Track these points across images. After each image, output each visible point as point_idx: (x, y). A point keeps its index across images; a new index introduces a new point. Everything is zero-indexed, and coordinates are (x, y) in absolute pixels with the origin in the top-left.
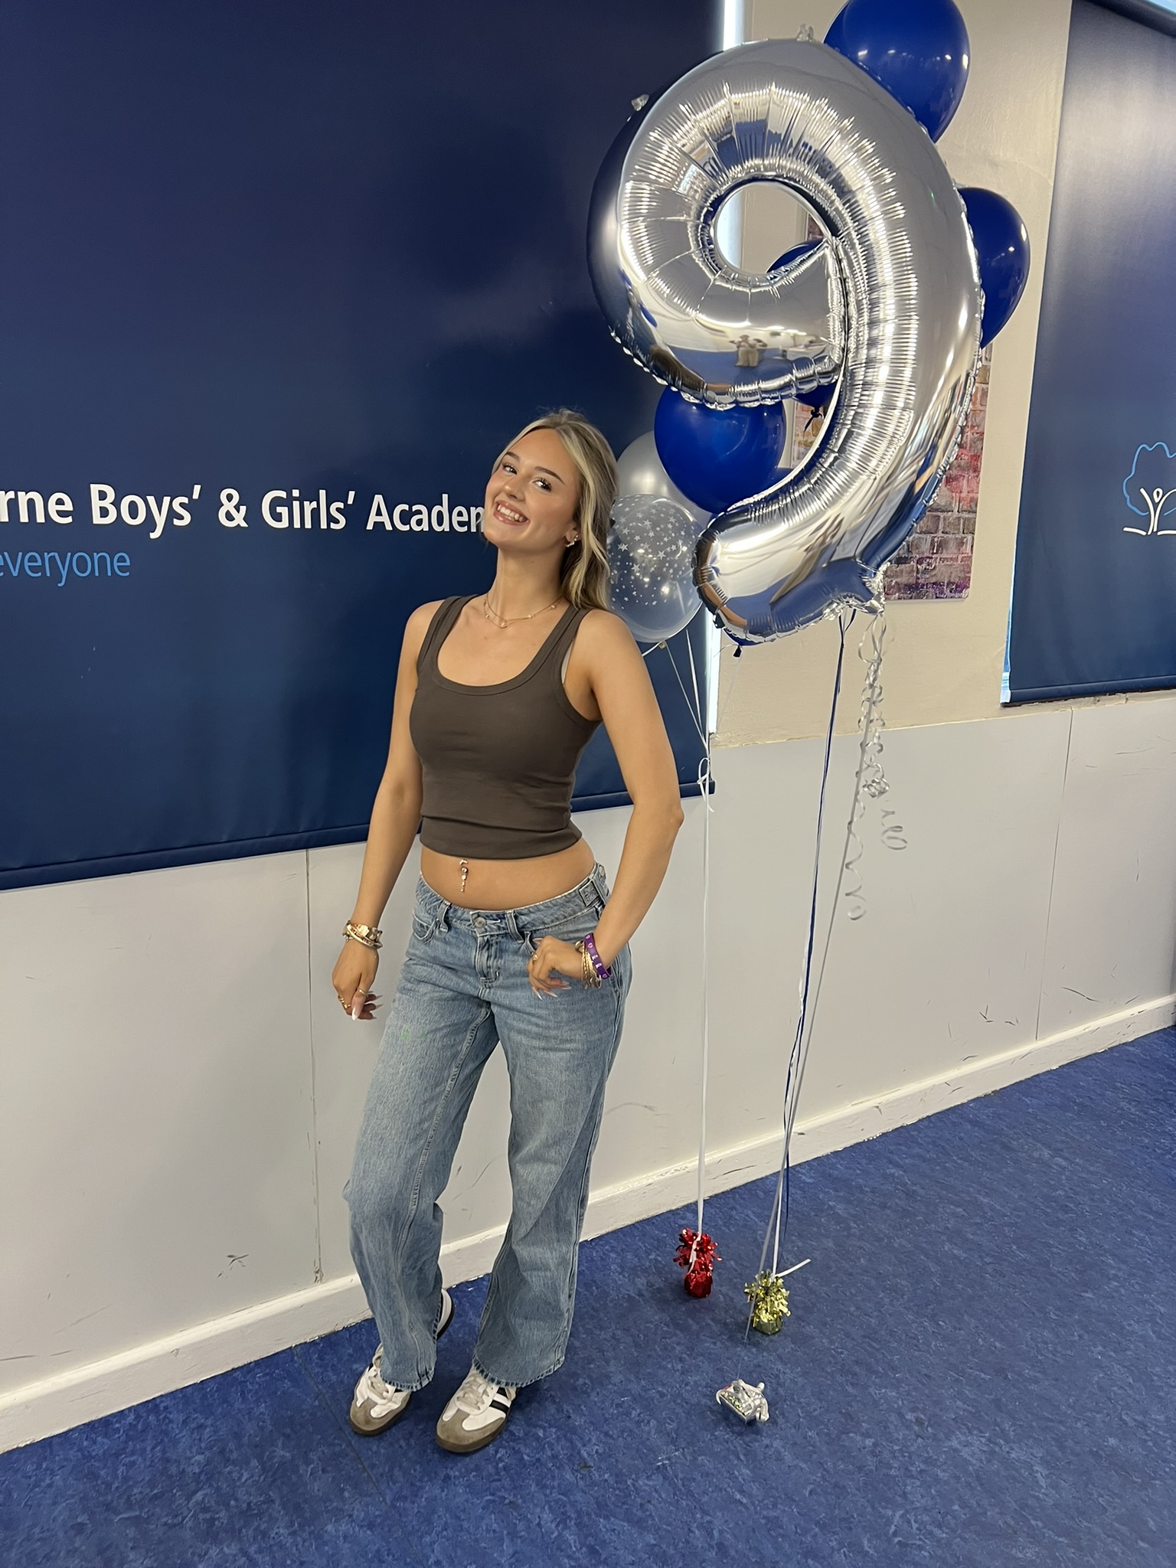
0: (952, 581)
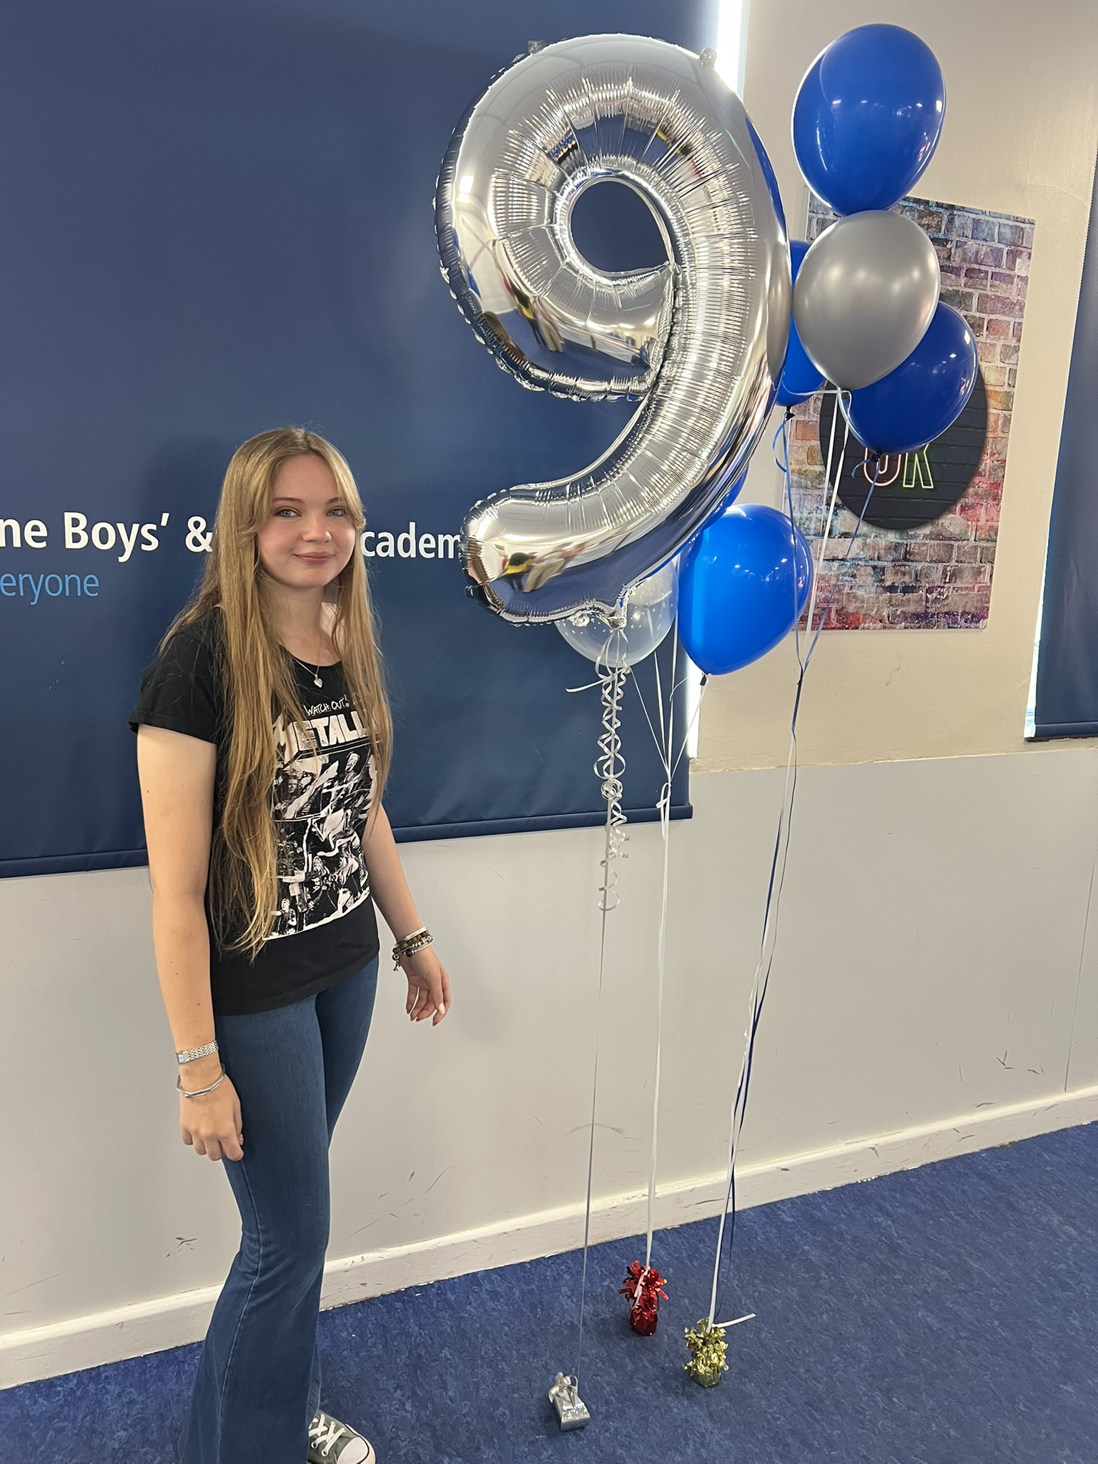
0: (967, 611)
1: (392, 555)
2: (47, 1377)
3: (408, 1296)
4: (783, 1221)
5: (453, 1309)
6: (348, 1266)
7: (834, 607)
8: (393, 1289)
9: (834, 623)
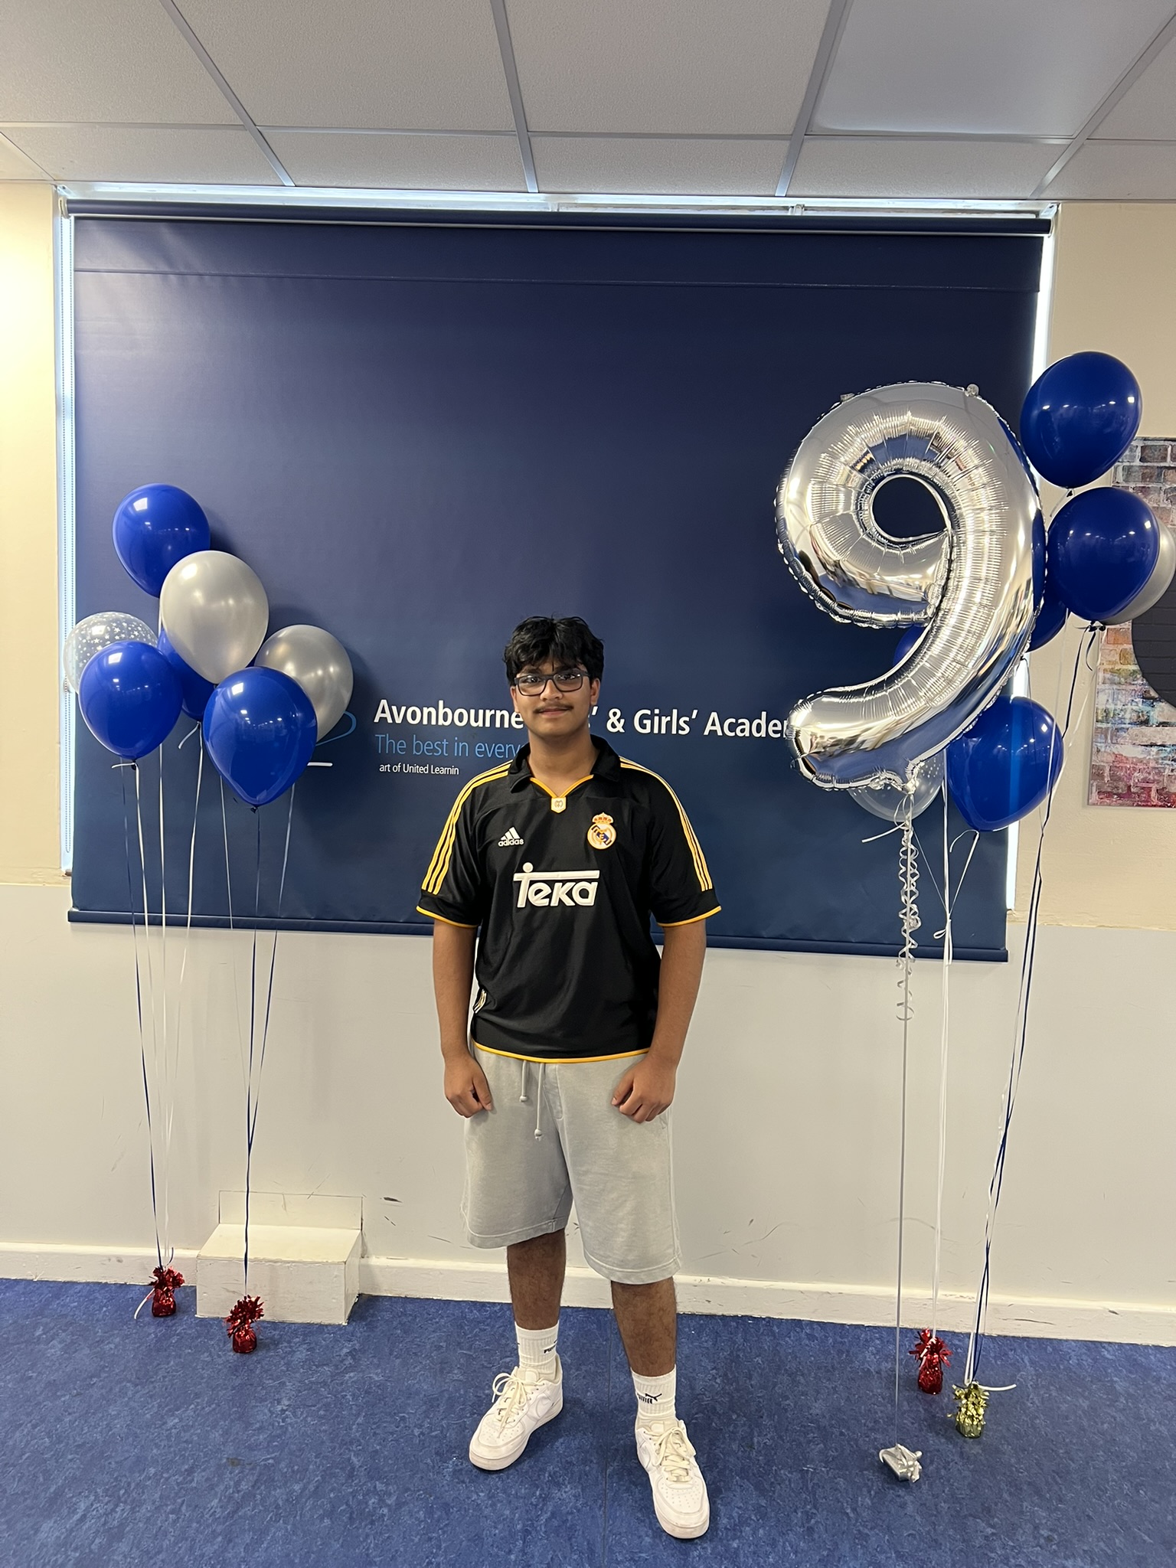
1: (747, 735)
2: (482, 1300)
3: (743, 1321)
4: (1103, 1357)
5: (775, 1337)
6: (696, 1283)
7: (1154, 787)
8: (732, 1313)
9: (1155, 801)
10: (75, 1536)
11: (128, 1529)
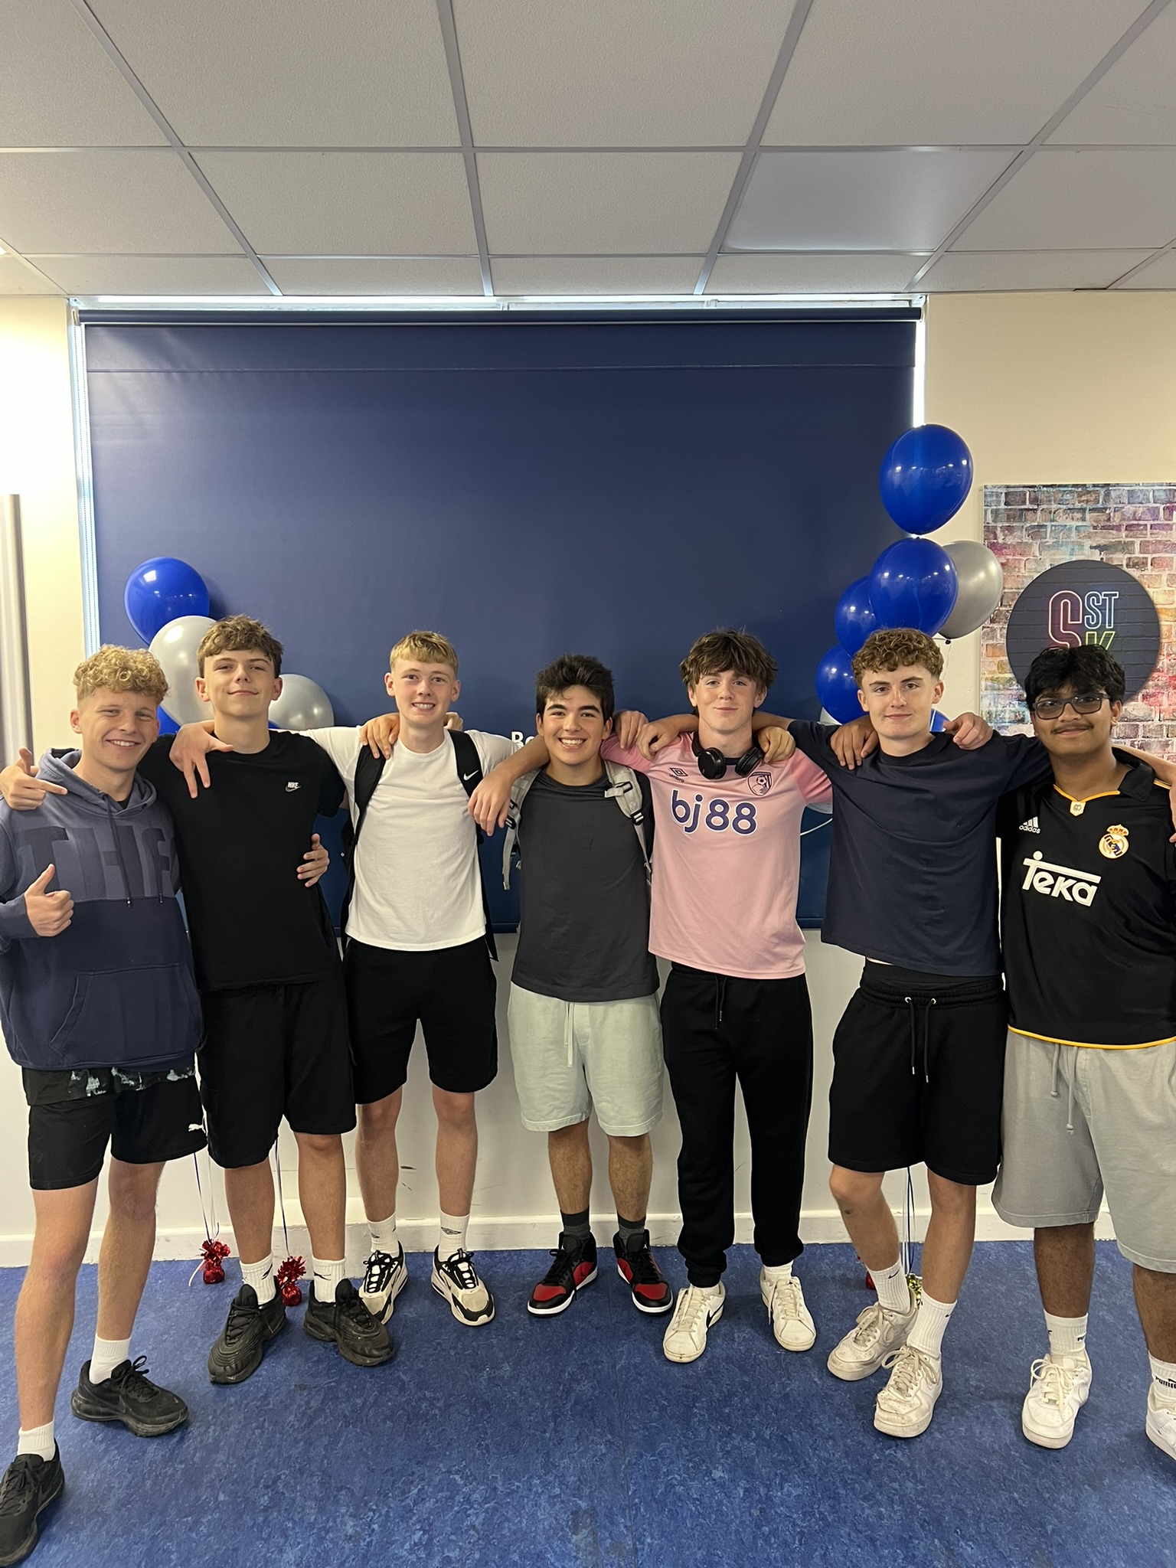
10: (178, 1454)
11: (222, 1444)
